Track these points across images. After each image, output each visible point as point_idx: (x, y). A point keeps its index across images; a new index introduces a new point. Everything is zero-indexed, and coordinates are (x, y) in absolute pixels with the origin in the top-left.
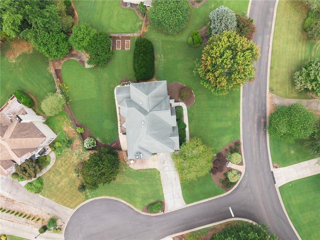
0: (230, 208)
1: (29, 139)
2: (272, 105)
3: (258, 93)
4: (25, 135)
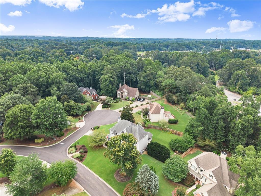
0: (64, 144)
2: (77, 187)
3: (91, 186)
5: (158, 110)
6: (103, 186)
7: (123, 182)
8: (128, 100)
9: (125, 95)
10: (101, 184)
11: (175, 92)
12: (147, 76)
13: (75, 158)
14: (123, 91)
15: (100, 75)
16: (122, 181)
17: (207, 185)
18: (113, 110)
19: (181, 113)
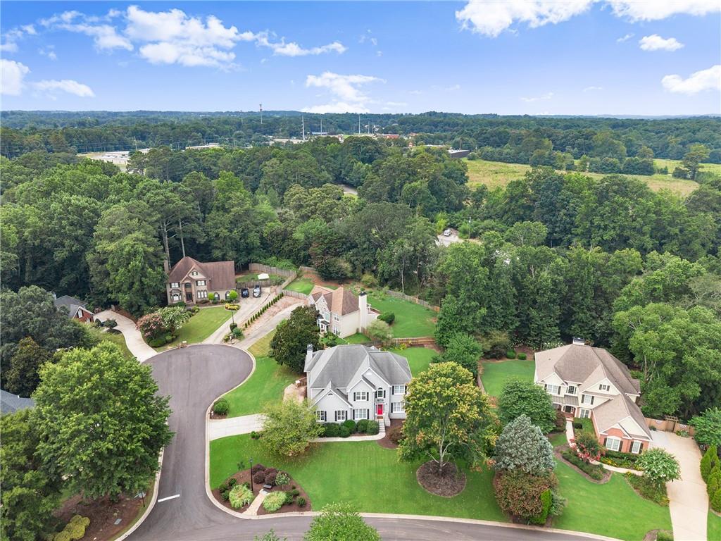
0: (178, 496)
1: (342, 302)
4: (346, 299)
5: (351, 303)
6: (434, 527)
7: (458, 492)
8: (215, 303)
9: (201, 290)
10: (422, 526)
11: (338, 250)
12: (234, 223)
13: (278, 511)
14: (191, 279)
15: (72, 243)
16: (456, 491)
17: (599, 409)
18: (199, 344)
19: (375, 298)
